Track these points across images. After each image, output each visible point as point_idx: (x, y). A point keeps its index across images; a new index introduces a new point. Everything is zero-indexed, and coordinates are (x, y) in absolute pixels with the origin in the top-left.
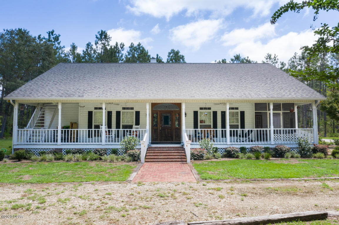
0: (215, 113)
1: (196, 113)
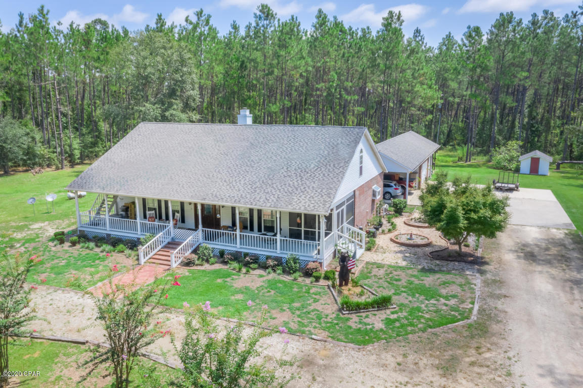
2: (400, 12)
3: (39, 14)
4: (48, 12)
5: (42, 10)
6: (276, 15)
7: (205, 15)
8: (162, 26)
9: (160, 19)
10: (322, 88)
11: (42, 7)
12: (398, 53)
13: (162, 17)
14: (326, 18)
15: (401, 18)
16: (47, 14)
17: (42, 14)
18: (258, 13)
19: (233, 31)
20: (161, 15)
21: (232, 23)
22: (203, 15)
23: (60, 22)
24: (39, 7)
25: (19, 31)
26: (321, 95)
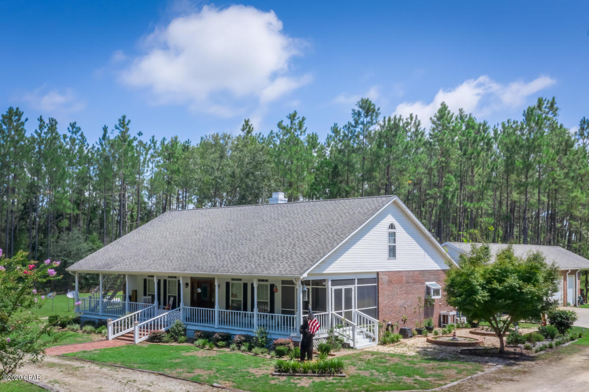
0: (245, 285)
1: (228, 284)
2: (554, 99)
3: (119, 124)
4: (129, 121)
5: (124, 120)
6: (378, 109)
7: (299, 118)
8: (249, 132)
9: (247, 125)
10: (436, 194)
11: (124, 117)
12: (539, 145)
13: (250, 123)
14: (446, 109)
15: (555, 106)
16: (127, 124)
17: (123, 123)
18: (357, 109)
19: (333, 135)
20: (248, 121)
21: (333, 125)
22: (296, 118)
23: (140, 133)
24: (120, 117)
25: (101, 144)
26: (435, 205)
